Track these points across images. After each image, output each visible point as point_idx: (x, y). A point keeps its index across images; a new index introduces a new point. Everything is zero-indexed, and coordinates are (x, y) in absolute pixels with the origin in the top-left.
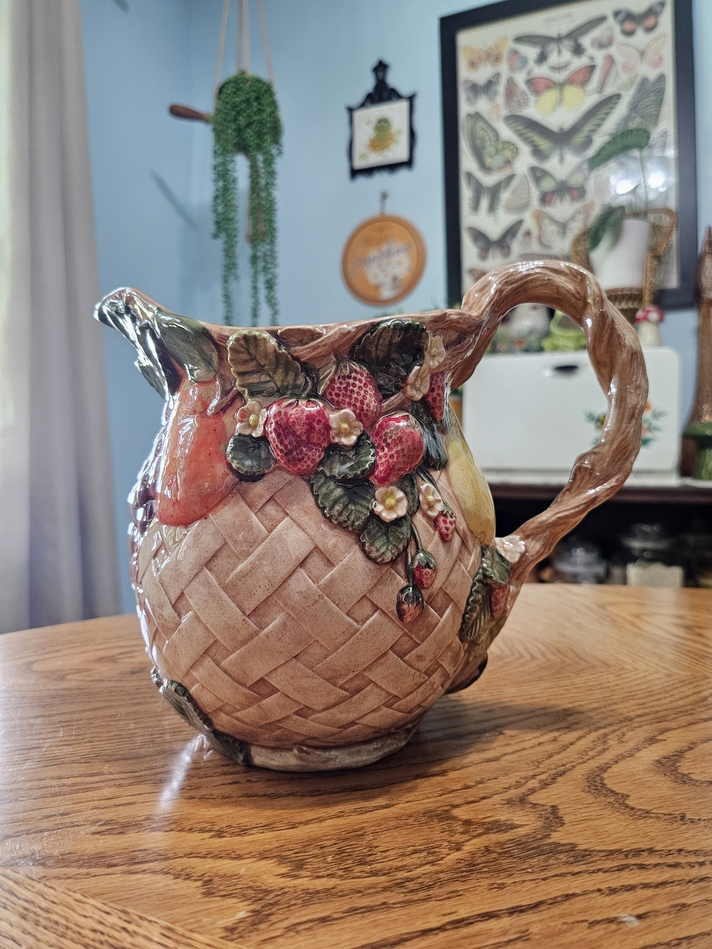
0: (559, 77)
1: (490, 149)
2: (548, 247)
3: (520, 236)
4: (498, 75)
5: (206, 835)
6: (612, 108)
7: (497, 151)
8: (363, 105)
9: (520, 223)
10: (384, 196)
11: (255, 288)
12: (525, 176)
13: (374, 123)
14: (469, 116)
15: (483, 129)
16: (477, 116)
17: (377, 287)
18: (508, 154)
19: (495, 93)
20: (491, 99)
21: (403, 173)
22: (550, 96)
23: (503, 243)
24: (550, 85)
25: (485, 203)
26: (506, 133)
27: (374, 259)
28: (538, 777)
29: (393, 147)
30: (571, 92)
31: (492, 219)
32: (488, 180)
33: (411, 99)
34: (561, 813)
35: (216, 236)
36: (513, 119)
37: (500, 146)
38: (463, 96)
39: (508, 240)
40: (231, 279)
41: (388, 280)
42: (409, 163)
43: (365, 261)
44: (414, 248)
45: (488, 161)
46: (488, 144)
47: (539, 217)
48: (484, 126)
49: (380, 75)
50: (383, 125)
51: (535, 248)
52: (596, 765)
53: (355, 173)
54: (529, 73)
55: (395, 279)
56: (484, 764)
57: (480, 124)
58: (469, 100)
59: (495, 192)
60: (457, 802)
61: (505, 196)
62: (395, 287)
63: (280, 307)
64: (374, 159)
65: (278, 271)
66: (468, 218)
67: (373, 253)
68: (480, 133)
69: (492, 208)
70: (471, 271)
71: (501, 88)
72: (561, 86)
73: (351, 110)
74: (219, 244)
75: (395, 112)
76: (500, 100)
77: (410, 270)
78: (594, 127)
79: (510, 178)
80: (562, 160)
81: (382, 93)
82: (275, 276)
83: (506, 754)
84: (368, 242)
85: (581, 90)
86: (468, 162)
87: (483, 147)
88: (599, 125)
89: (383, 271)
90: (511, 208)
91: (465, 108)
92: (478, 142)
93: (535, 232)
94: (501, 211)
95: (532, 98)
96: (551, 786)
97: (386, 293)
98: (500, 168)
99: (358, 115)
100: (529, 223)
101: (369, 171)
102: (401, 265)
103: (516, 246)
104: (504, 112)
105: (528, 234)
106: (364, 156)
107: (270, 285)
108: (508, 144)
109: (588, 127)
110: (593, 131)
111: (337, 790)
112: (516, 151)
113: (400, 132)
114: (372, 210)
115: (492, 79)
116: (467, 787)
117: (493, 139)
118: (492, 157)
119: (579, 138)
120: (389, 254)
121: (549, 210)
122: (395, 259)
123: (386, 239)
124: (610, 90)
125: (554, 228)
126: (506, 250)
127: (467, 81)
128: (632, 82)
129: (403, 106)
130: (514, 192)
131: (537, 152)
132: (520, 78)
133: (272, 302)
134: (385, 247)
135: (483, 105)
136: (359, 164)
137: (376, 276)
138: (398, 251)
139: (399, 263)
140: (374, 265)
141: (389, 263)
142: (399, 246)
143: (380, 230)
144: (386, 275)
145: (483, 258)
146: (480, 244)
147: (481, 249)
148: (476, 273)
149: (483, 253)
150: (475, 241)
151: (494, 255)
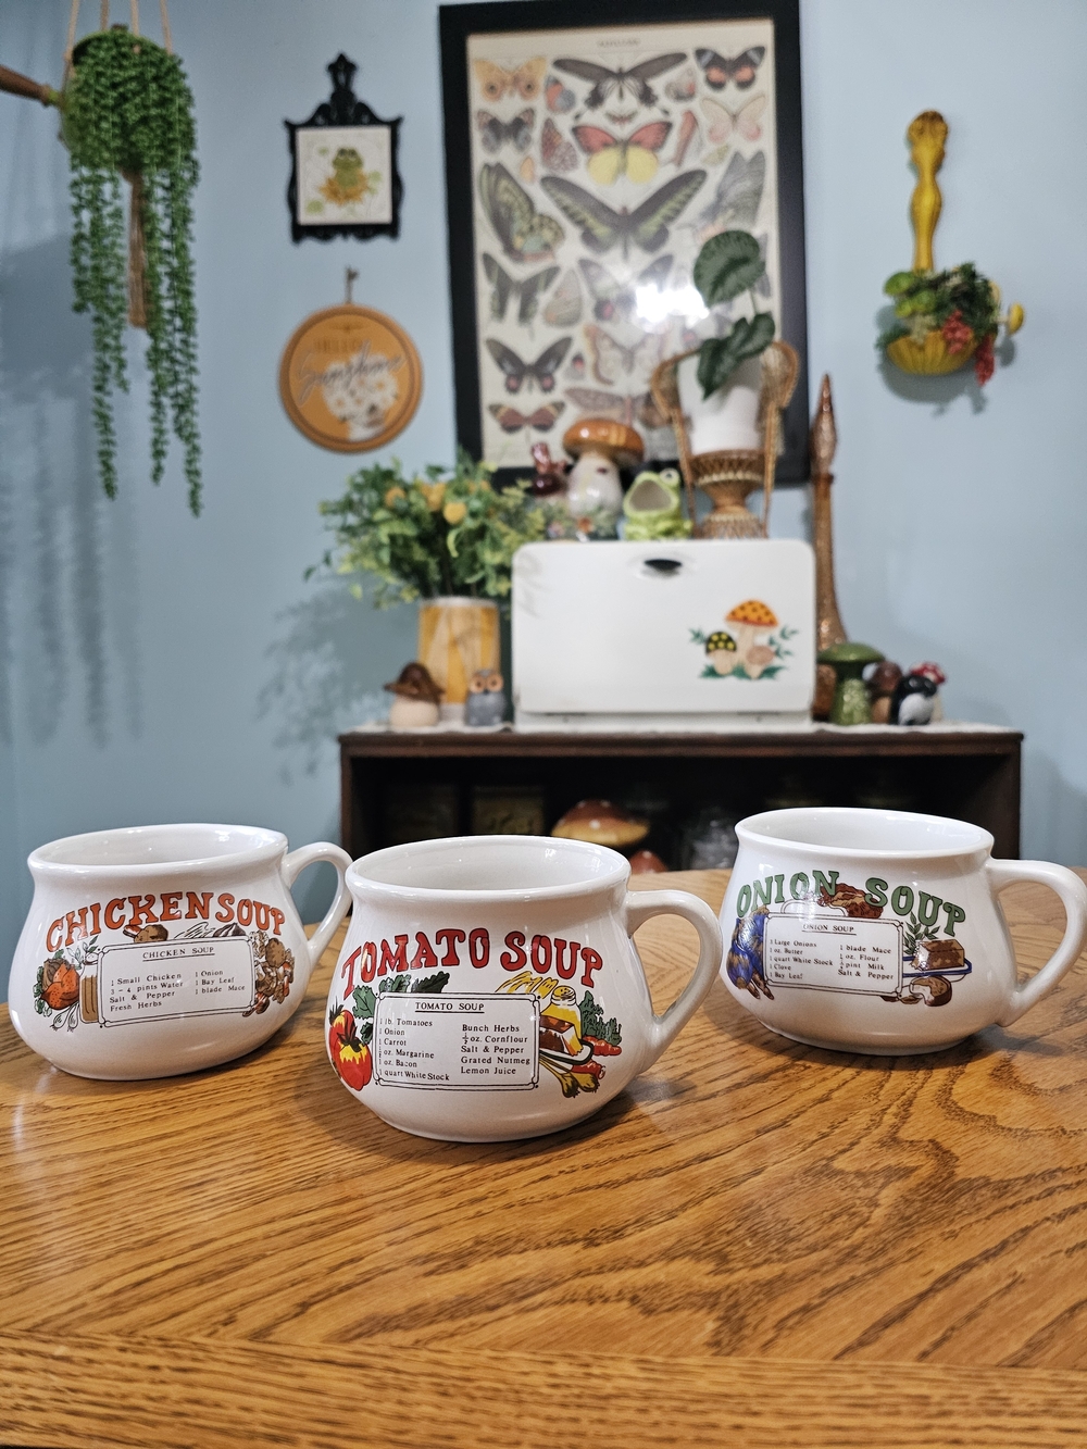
0: (622, 131)
1: (519, 224)
2: (609, 383)
3: (567, 362)
4: (531, 112)
5: (578, 1246)
6: (696, 189)
7: (531, 228)
8: (311, 123)
9: (566, 342)
10: (352, 275)
11: (157, 405)
12: (573, 271)
13: (333, 154)
14: (487, 167)
15: (507, 190)
16: (499, 171)
17: (343, 421)
18: (547, 235)
19: (528, 139)
20: (521, 148)
21: (381, 243)
22: (608, 159)
23: (541, 370)
24: (609, 142)
25: (513, 306)
26: (544, 203)
27: (335, 375)
28: (888, 1111)
29: (366, 196)
30: (637, 156)
31: (524, 331)
32: (519, 272)
33: (394, 125)
34: (946, 1146)
36: (553, 183)
37: (536, 220)
38: (477, 136)
39: (551, 366)
40: (111, 385)
41: (361, 411)
42: (391, 229)
43: (323, 378)
44: (404, 364)
45: (518, 242)
46: (517, 214)
47: (594, 336)
48: (510, 186)
49: (342, 78)
50: (347, 161)
51: (590, 383)
52: (935, 1088)
53: (300, 232)
54: (577, 117)
55: (373, 409)
56: (818, 1105)
57: (504, 183)
58: (485, 141)
59: (529, 291)
60: (829, 1153)
61: (544, 298)
62: (371, 424)
64: (333, 214)
66: (488, 328)
67: (336, 366)
68: (505, 197)
69: (525, 315)
70: (495, 409)
71: (536, 133)
72: (624, 145)
73: (292, 128)
74: (86, 323)
75: (370, 143)
76: (535, 150)
77: (397, 397)
78: (670, 213)
79: (552, 272)
80: (626, 254)
81: (343, 109)
82: (192, 388)
83: (832, 1091)
84: (325, 347)
85: (651, 155)
86: (486, 240)
87: (511, 219)
88: (678, 212)
89: (352, 393)
90: (553, 320)
91: (480, 156)
92: (503, 210)
93: (589, 358)
94: (538, 321)
95: (582, 157)
96: (909, 1120)
97: (359, 432)
98: (537, 257)
99: (303, 136)
100: (580, 344)
101: (325, 232)
102: (385, 390)
103: (562, 378)
104: (541, 171)
105: (578, 359)
106: (316, 207)
107: (184, 406)
108: (547, 221)
109: (664, 211)
110: (670, 219)
111: (682, 1164)
112: (559, 234)
113: (376, 176)
114: (334, 297)
115: (522, 117)
116: (824, 1136)
117: (525, 207)
118: (522, 234)
119: (650, 227)
120: (362, 368)
121: (607, 326)
122: (373, 378)
123: (356, 346)
124: (690, 164)
125: (616, 354)
126: (547, 382)
127: (482, 113)
128: (721, 154)
129: (383, 133)
130: (557, 294)
131: (589, 238)
132: (564, 123)
133: (187, 434)
134: (355, 359)
135: (507, 154)
136: (305, 218)
137: (340, 403)
138: (379, 366)
139: (381, 386)
140: (338, 383)
141: (362, 383)
142: (380, 357)
143: (347, 328)
144: (359, 402)
145: (513, 390)
146: (509, 368)
147: (510, 376)
148: (502, 412)
149: (513, 383)
150: (500, 363)
151: (530, 387)
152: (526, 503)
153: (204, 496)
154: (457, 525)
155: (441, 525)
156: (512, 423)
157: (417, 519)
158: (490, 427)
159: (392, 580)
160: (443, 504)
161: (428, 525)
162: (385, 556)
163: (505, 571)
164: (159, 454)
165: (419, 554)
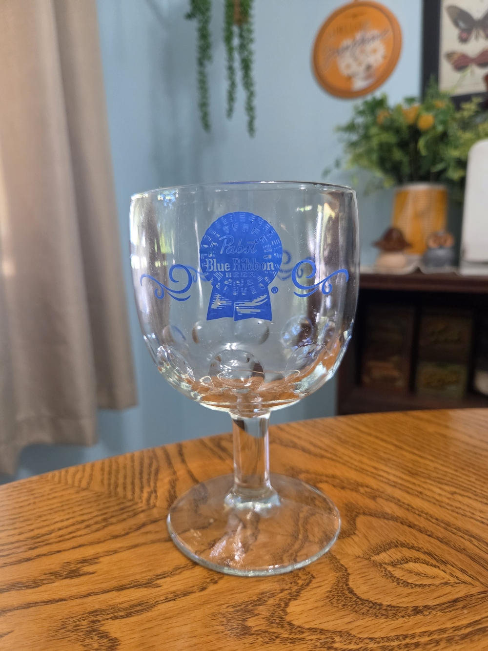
11: (231, 69)
17: (350, 78)
27: (347, 48)
35: (190, 16)
40: (206, 62)
41: (360, 70)
43: (337, 51)
44: (389, 34)
55: (369, 67)
62: (367, 77)
63: (257, 88)
65: (253, 47)
67: (347, 42)
70: (450, 56)
74: (194, 25)
77: (385, 57)
82: (251, 53)
84: (342, 31)
89: (356, 59)
97: (359, 84)
102: (377, 54)
107: (246, 66)
120: (363, 41)
122: (370, 46)
123: (360, 27)
133: (248, 83)
134: (358, 36)
137: (348, 66)
138: (373, 38)
139: (375, 51)
140: (347, 54)
141: (362, 52)
142: (375, 32)
143: (355, 16)
144: (360, 64)
145: (464, 40)
146: (462, 24)
147: (463, 31)
148: (456, 57)
149: (465, 35)
150: (456, 23)
151: (477, 38)
152: (477, 113)
153: (257, 123)
154: (426, 132)
155: (415, 132)
156: (461, 63)
157: (397, 131)
158: (446, 69)
159: (378, 174)
160: (418, 117)
161: (406, 134)
162: (375, 157)
163: (462, 164)
164: (231, 98)
165: (398, 155)
